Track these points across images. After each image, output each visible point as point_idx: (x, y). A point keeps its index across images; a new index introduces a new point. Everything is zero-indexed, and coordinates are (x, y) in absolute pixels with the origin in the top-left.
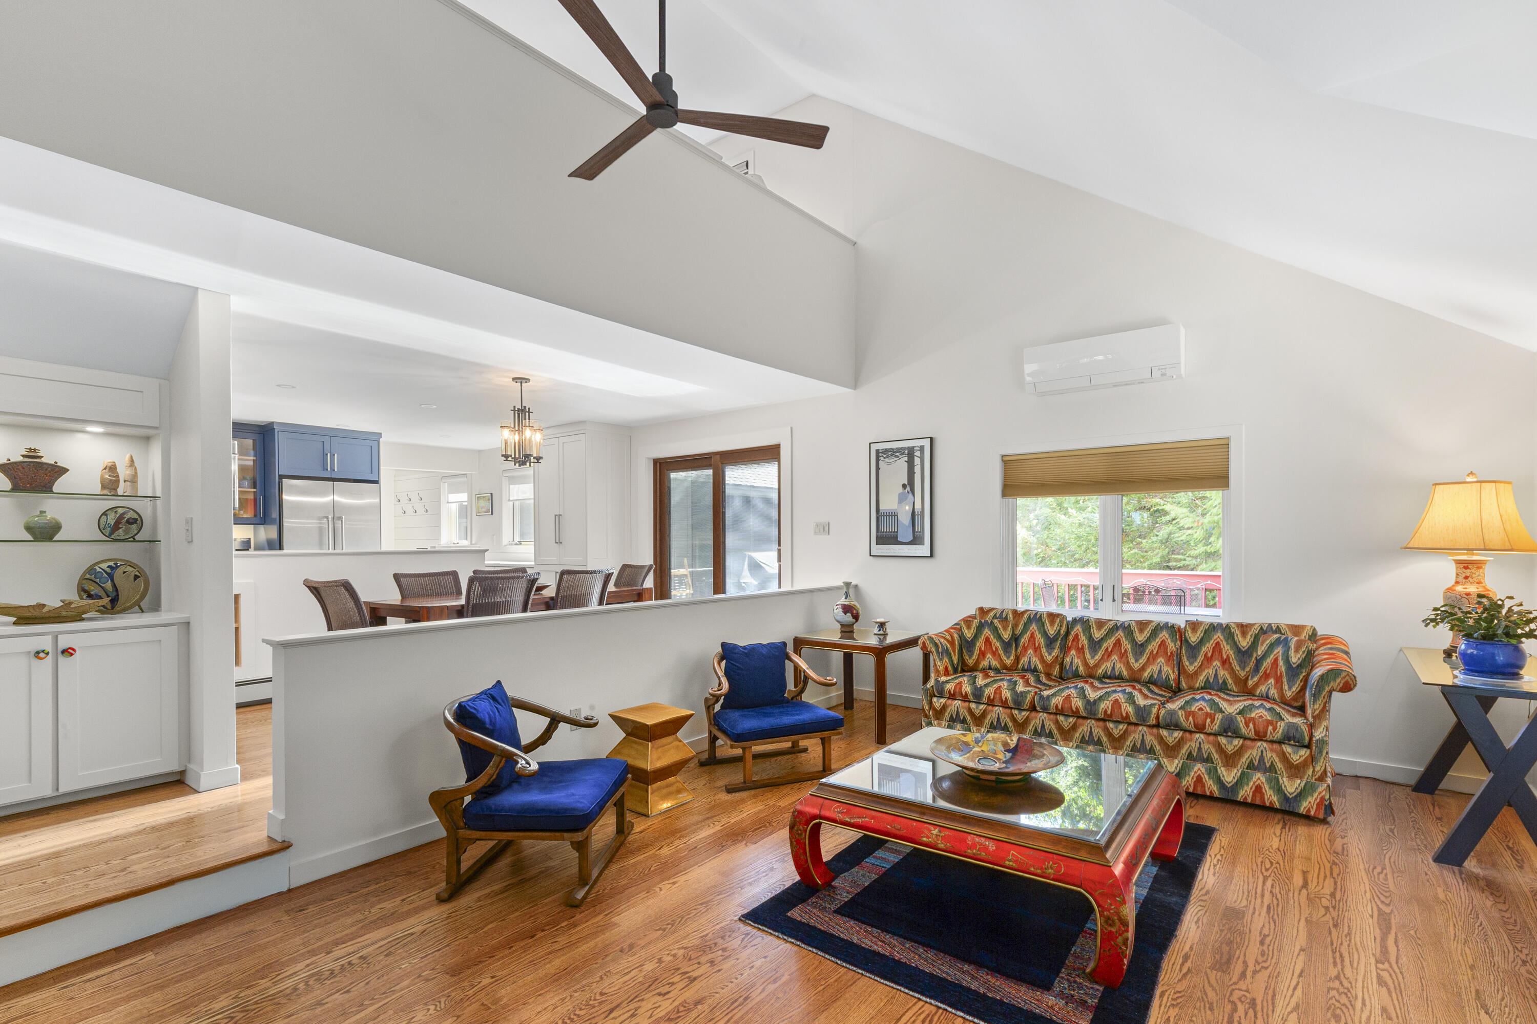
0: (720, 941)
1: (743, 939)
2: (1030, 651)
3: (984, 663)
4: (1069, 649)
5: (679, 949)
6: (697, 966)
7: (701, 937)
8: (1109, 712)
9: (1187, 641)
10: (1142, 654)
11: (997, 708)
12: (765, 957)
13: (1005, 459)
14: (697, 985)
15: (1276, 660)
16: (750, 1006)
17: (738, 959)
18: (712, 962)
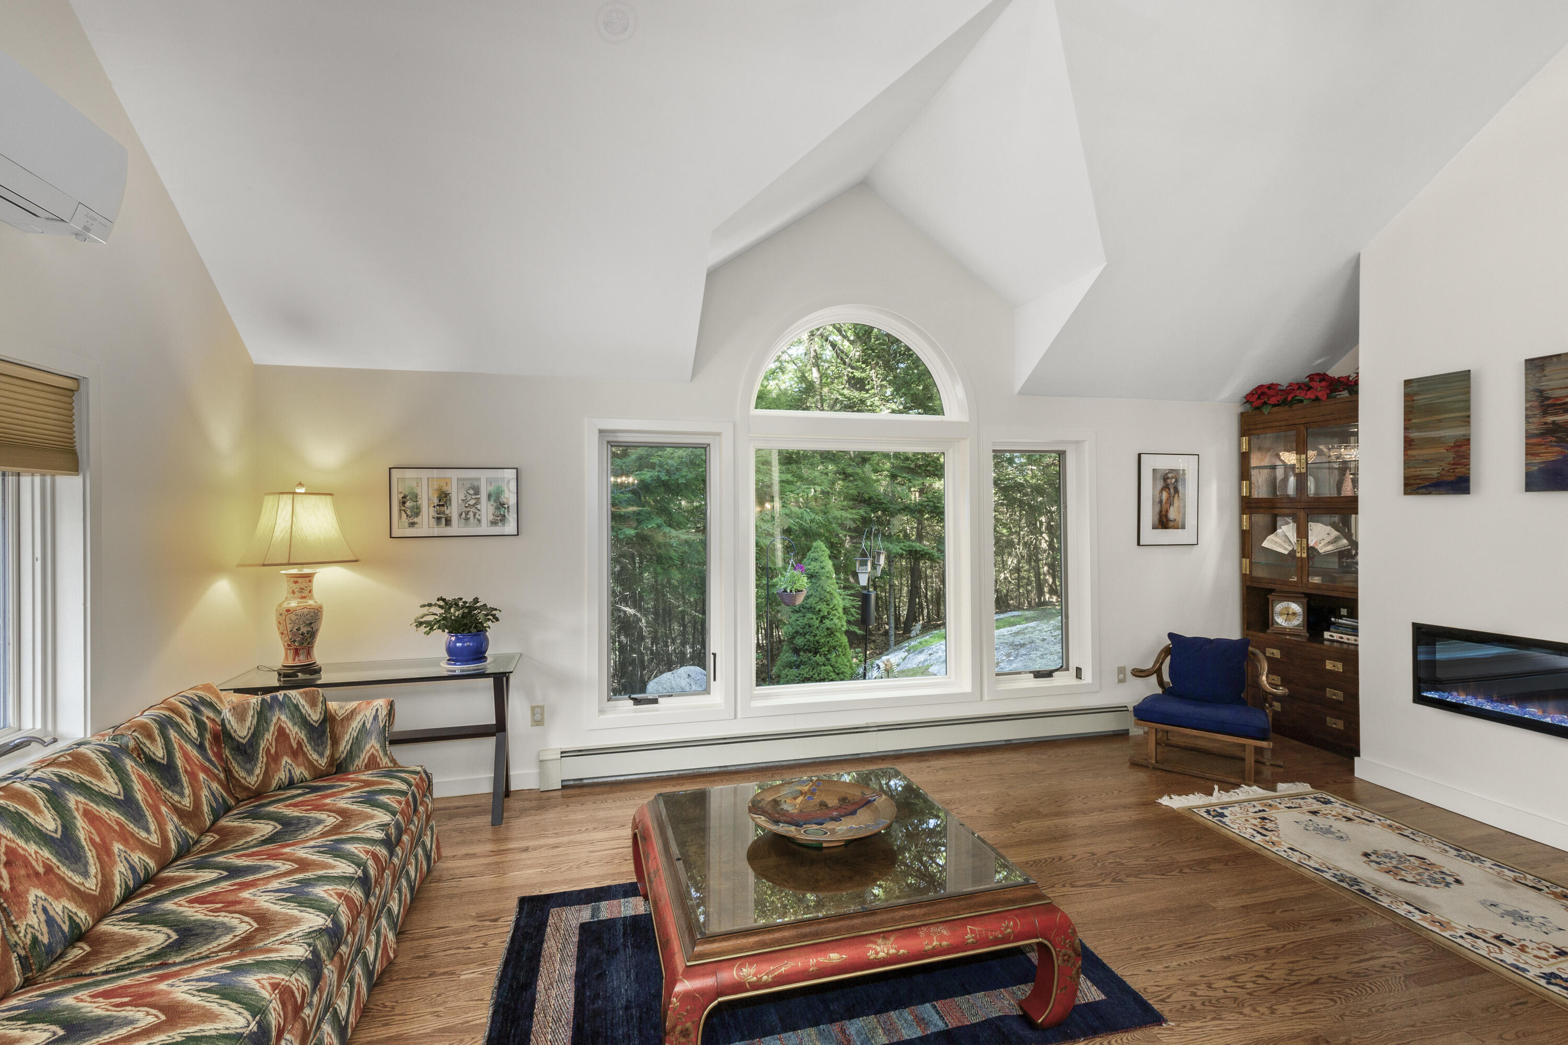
0: (1198, 1006)
1: (1169, 997)
6: (1228, 990)
7: (1220, 1019)
12: (1149, 971)
14: (1229, 972)
17: (1180, 980)
18: (1209, 986)
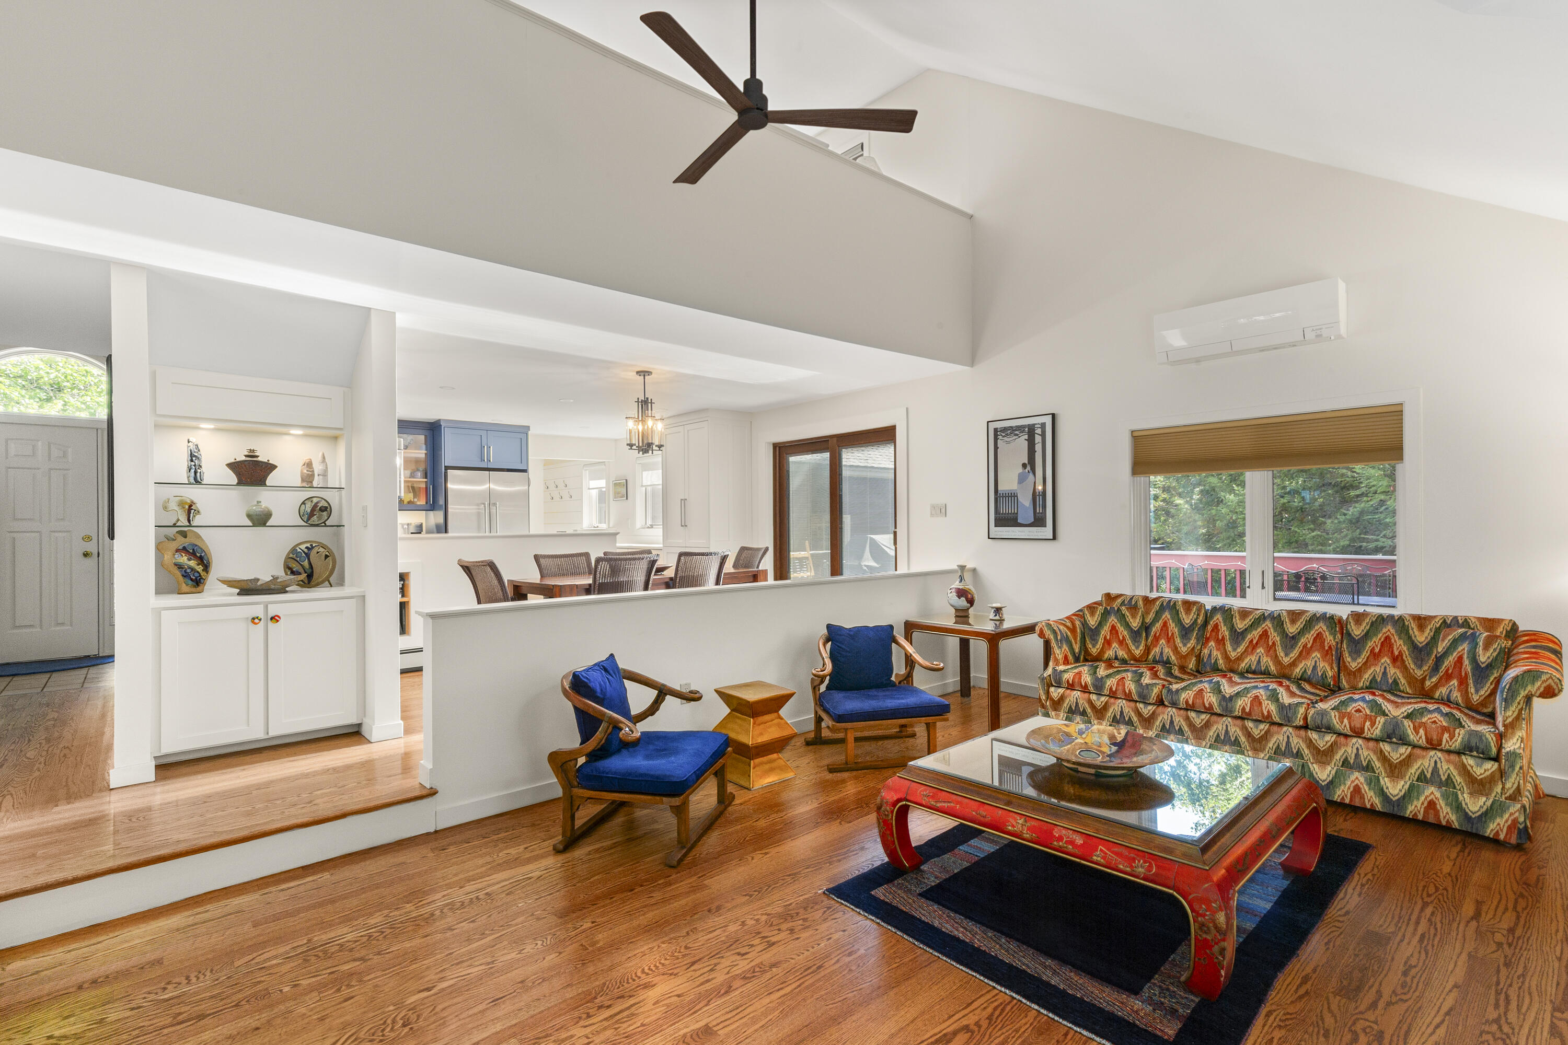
0: (801, 911)
1: (825, 912)
2: (1163, 642)
3: (1110, 653)
4: (1208, 640)
5: (762, 914)
6: (777, 932)
7: (785, 906)
8: (1247, 710)
9: (1349, 634)
10: (1293, 647)
11: (1120, 700)
12: (844, 931)
13: (1136, 434)
14: (774, 950)
15: (1460, 659)
16: (822, 974)
17: (817, 930)
18: (792, 931)
